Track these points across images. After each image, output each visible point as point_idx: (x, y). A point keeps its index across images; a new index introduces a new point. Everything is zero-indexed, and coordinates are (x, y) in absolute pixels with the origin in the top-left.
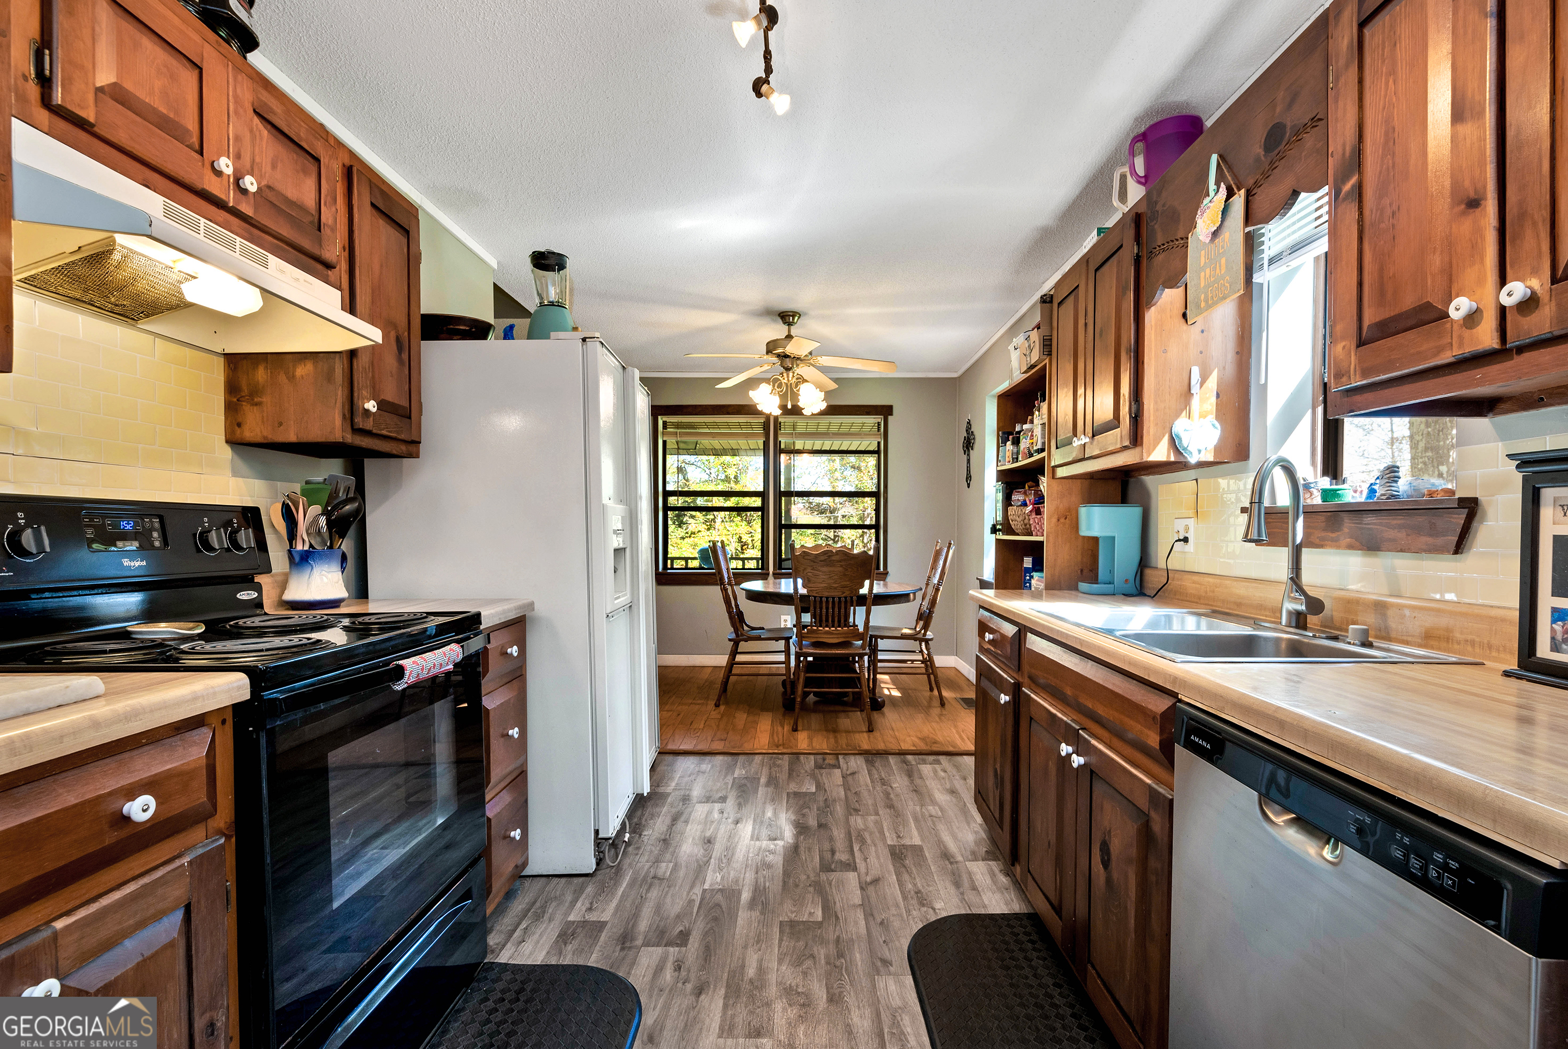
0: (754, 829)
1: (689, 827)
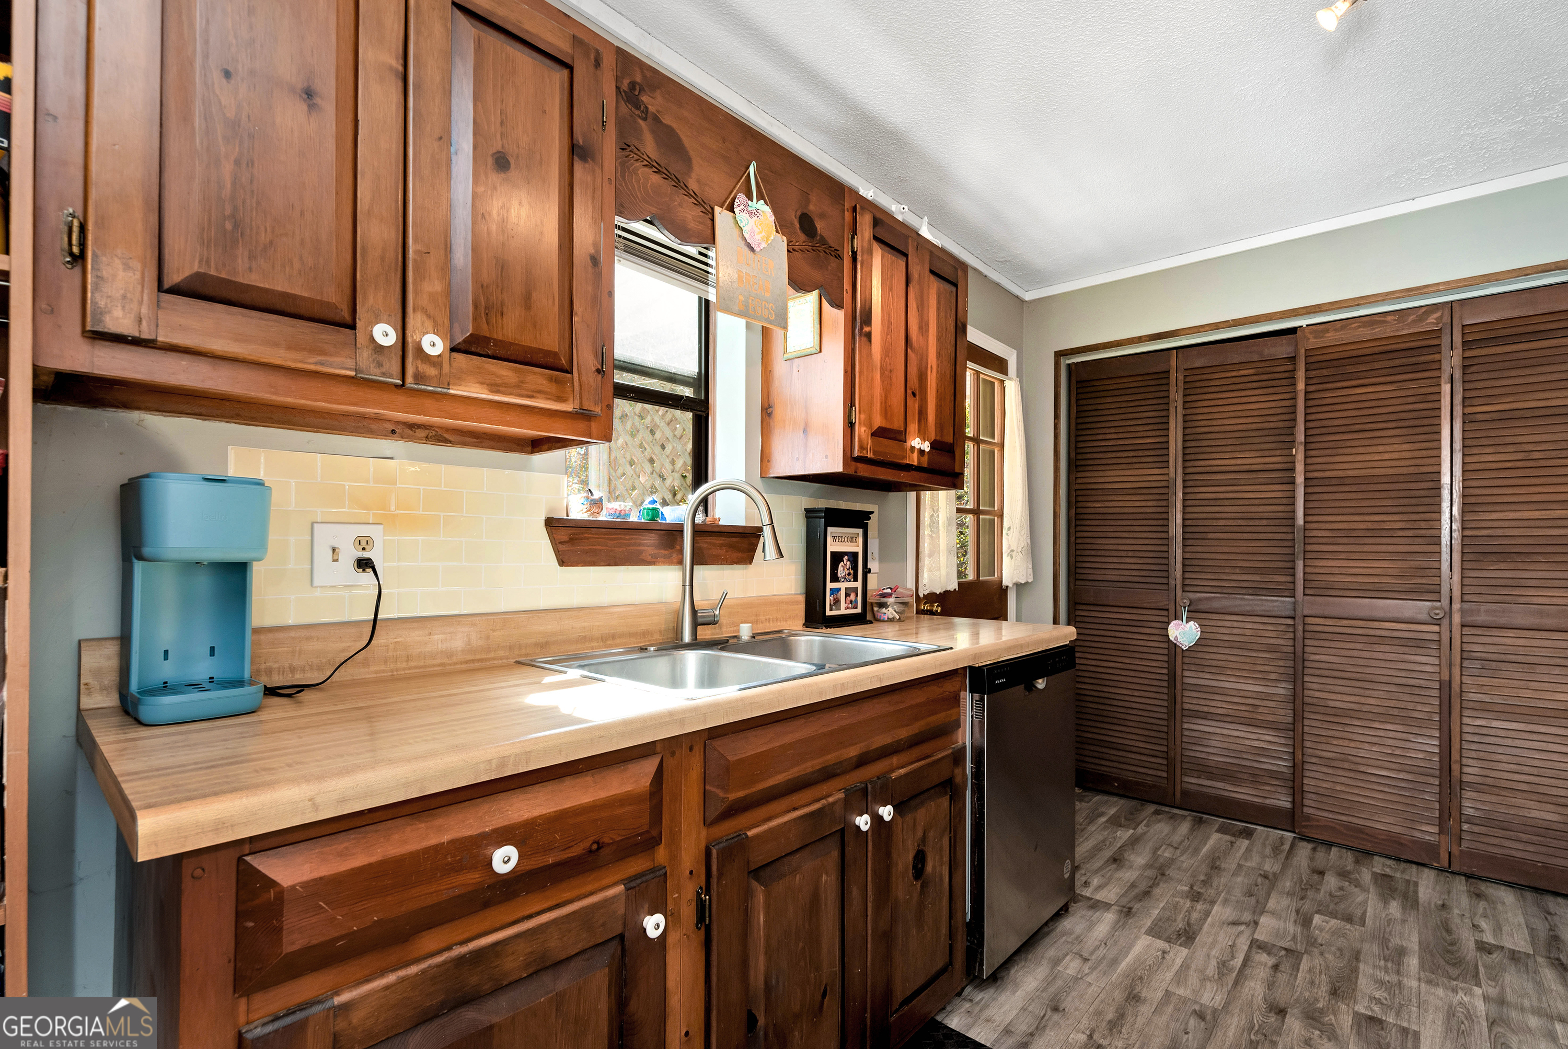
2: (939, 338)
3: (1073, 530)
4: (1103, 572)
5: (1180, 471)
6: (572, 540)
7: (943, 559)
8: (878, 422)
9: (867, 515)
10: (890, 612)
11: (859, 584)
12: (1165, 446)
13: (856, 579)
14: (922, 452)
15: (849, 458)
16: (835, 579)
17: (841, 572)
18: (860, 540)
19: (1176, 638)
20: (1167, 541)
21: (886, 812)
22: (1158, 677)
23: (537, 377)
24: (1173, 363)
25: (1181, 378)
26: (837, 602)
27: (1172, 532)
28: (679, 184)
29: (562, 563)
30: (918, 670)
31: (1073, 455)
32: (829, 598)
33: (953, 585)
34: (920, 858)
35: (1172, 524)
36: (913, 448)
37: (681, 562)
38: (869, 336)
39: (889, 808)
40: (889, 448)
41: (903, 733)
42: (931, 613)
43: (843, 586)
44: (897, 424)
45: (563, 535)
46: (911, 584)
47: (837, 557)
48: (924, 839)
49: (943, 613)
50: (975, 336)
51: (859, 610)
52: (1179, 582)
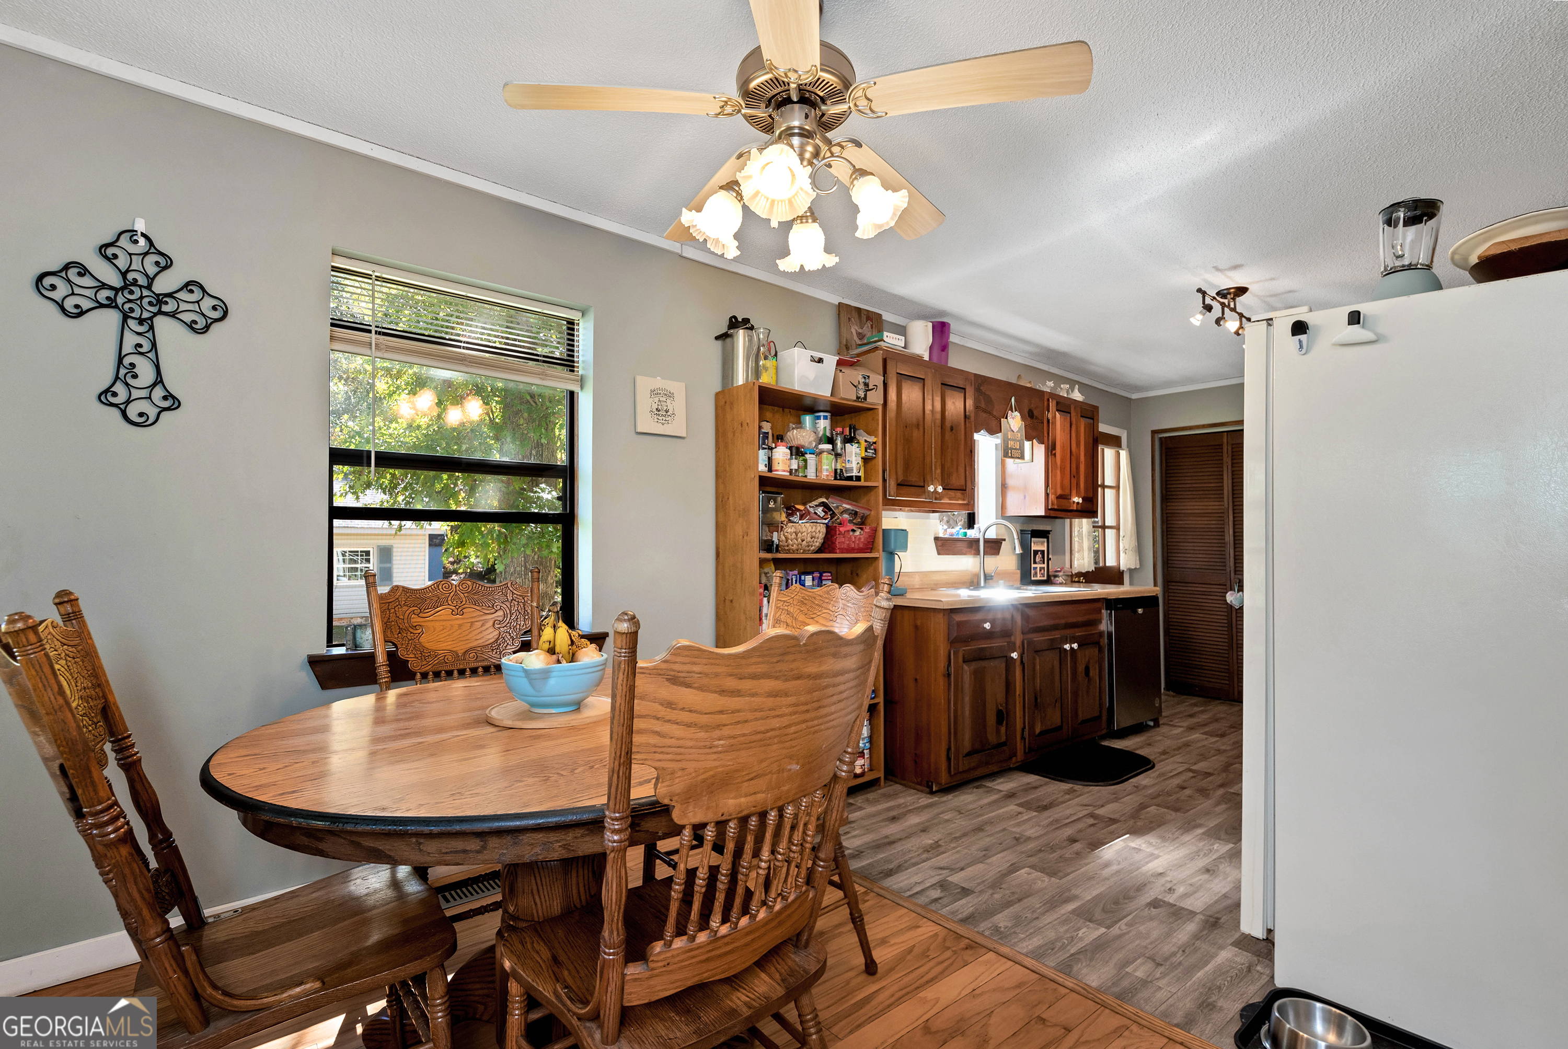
0: (1147, 863)
1: (1224, 891)
2: (1085, 447)
3: (1165, 538)
4: (1186, 562)
5: (1231, 504)
6: (942, 545)
7: (1086, 553)
8: (1059, 492)
9: (1048, 532)
10: (1060, 580)
11: (1045, 566)
12: (1221, 488)
13: (1044, 563)
14: (1078, 503)
15: (1047, 509)
16: (1035, 562)
17: (1037, 560)
18: (1046, 544)
19: (1231, 601)
20: (1224, 545)
21: (1075, 646)
22: (1221, 625)
23: (959, 494)
24: (1225, 440)
25: (1230, 449)
26: (1036, 574)
27: (1227, 539)
28: (990, 413)
29: (939, 554)
30: (1085, 596)
31: (1164, 492)
32: (1033, 572)
33: (1092, 568)
34: (1087, 669)
35: (1227, 535)
36: (1074, 502)
37: (978, 553)
38: (1055, 455)
39: (1076, 644)
40: (1063, 502)
41: (1081, 619)
42: (1079, 582)
43: (1038, 566)
44: (1067, 492)
45: (940, 543)
46: (1068, 565)
47: (1036, 552)
48: (1089, 662)
49: (1085, 582)
50: (1103, 428)
51: (1045, 578)
52: (1232, 569)
